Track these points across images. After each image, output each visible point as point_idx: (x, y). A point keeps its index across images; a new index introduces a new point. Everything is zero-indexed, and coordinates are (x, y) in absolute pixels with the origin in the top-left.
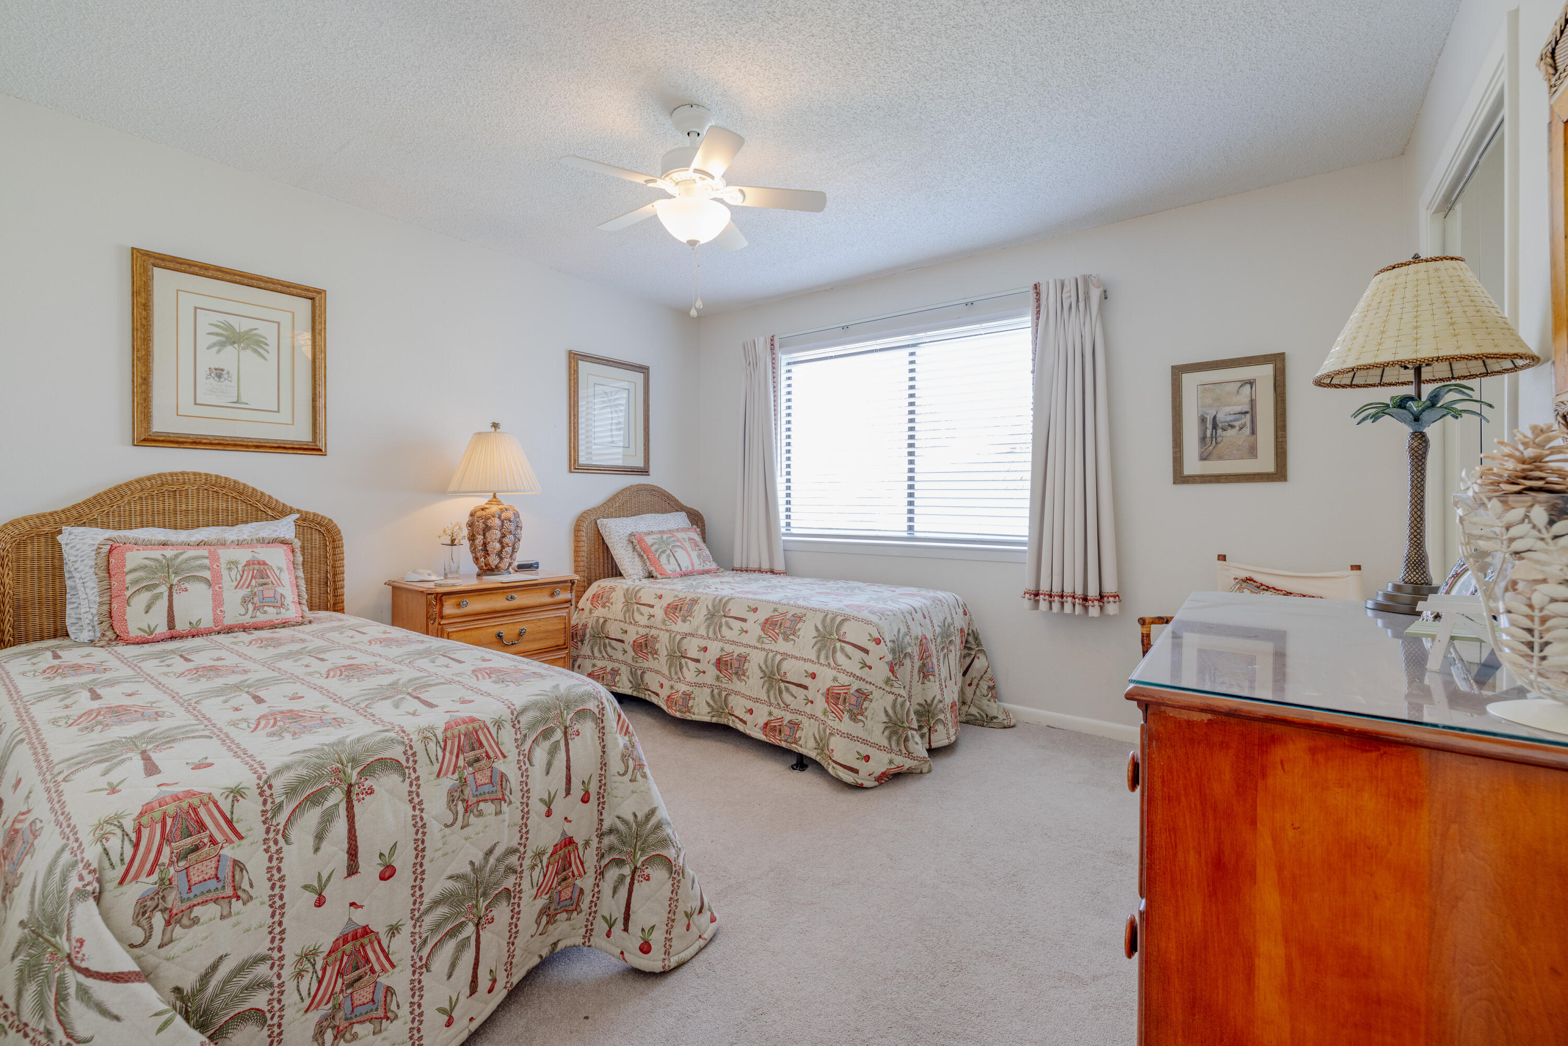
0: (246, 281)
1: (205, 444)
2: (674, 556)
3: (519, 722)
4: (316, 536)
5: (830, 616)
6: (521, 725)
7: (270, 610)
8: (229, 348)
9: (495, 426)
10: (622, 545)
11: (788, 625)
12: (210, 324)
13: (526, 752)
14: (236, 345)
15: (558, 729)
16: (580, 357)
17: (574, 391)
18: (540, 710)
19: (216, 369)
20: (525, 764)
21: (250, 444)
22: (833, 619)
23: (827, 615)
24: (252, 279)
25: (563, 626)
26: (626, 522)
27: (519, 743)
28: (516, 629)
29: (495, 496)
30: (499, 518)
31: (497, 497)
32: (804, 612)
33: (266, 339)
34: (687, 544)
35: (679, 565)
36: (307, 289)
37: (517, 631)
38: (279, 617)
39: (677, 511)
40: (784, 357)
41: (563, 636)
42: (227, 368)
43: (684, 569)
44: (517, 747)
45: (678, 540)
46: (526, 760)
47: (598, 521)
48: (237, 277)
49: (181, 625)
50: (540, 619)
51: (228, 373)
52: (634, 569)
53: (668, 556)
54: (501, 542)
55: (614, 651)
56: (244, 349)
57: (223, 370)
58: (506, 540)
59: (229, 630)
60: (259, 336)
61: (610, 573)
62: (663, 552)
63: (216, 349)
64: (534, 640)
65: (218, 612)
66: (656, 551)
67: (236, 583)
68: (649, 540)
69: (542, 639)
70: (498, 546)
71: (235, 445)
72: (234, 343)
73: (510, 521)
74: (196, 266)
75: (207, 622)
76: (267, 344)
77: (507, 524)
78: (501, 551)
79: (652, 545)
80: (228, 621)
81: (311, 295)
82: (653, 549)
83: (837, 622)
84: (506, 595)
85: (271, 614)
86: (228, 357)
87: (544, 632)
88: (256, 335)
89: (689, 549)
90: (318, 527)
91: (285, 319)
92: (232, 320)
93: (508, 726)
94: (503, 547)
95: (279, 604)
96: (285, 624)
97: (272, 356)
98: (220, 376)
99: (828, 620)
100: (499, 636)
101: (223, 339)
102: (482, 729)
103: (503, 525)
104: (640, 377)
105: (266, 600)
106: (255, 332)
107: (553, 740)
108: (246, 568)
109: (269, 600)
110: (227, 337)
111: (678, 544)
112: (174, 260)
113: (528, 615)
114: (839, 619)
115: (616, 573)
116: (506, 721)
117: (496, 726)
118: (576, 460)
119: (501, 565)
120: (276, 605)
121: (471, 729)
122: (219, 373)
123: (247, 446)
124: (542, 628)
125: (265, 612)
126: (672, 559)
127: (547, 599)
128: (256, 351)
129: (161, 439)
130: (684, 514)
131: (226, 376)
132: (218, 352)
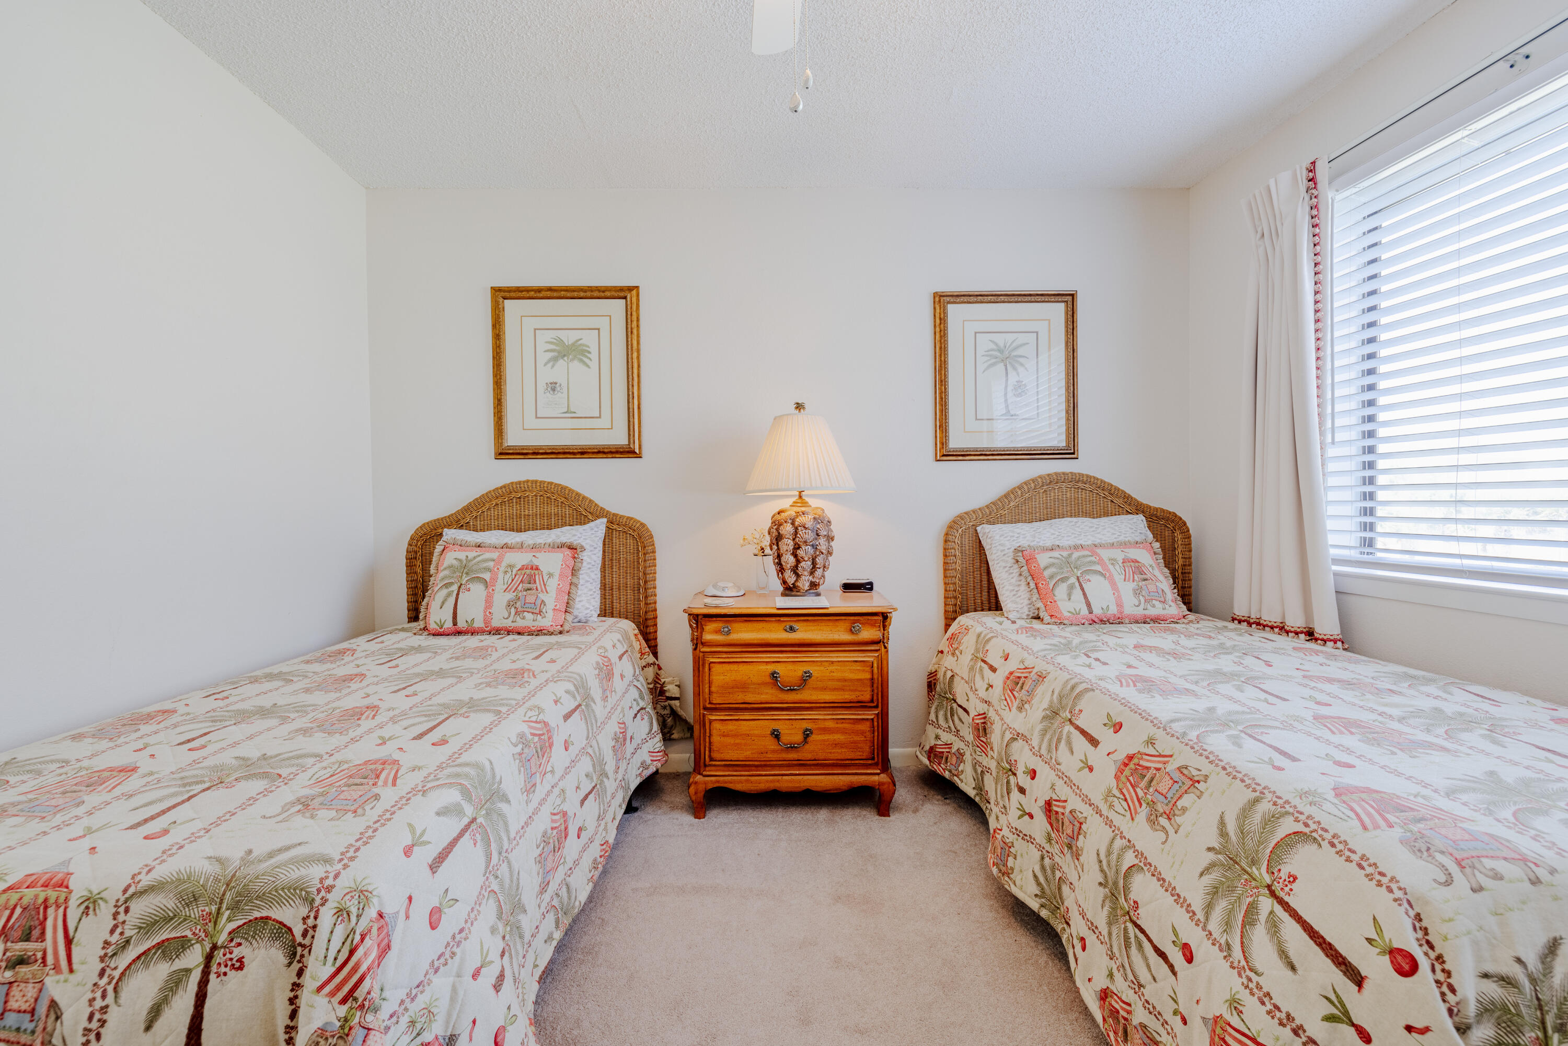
0: (569, 295)
1: (542, 454)
2: (1083, 589)
3: (127, 911)
4: (630, 541)
5: (1264, 807)
6: (127, 918)
7: (529, 616)
8: (561, 362)
9: (799, 406)
10: (1004, 564)
11: (1164, 785)
12: (546, 342)
13: (117, 974)
14: (566, 358)
15: (197, 947)
16: (948, 299)
17: (941, 348)
18: (180, 897)
19: (551, 383)
20: (104, 996)
21: (576, 451)
22: (1271, 820)
23: (1256, 801)
24: (574, 291)
25: (868, 676)
26: (1018, 531)
27: (110, 951)
28: (800, 670)
29: (800, 497)
30: (793, 524)
31: (804, 498)
32: (1206, 768)
33: (588, 347)
34: (1117, 573)
35: (1089, 605)
36: (621, 289)
37: (800, 673)
38: (535, 624)
39: (1128, 513)
40: (1339, 197)
41: (869, 689)
42: (559, 381)
43: (1097, 611)
44: (102, 959)
45: (1101, 562)
46: (110, 989)
47: (979, 529)
48: (562, 293)
49: (461, 624)
50: (832, 662)
51: (560, 385)
52: (1016, 603)
53: (1071, 587)
54: (795, 555)
55: (961, 724)
56: (572, 360)
57: (556, 383)
58: (800, 553)
59: (497, 631)
60: (584, 345)
61: (986, 602)
62: (1063, 580)
63: (551, 364)
64: (824, 689)
65: (487, 613)
66: (1051, 577)
67: (507, 586)
68: (1043, 559)
69: (835, 689)
70: (791, 560)
71: (565, 453)
72: (564, 356)
73: (806, 528)
74: (532, 290)
75: (479, 624)
76: (589, 352)
77: (801, 531)
78: (796, 566)
79: (1046, 568)
80: (496, 623)
81: (622, 294)
82: (1047, 573)
83: (1280, 834)
84: (783, 625)
85: (528, 620)
86: (559, 372)
87: (839, 680)
88: (581, 345)
89: (1118, 578)
90: (631, 532)
91: (603, 323)
92: (563, 335)
93: (105, 911)
94: (798, 561)
95: (537, 611)
96: (540, 632)
97: (594, 364)
98: (554, 390)
99: (1257, 818)
100: (774, 676)
101: (556, 354)
102: (58, 907)
103: (796, 533)
104: (1058, 310)
105: (527, 605)
106: (580, 342)
107: (179, 964)
108: (519, 572)
109: (530, 605)
110: (559, 352)
111: (1099, 568)
112: (519, 290)
113: (817, 655)
114: (1287, 826)
115: (995, 606)
116: (106, 901)
117: (83, 907)
118: (944, 443)
119: (799, 584)
120: (535, 611)
121: (40, 900)
122: (553, 387)
123: (574, 453)
124: (837, 675)
125: (524, 618)
126: (1077, 592)
127: (846, 637)
128: (581, 361)
129: (511, 451)
130: (1141, 517)
131: (559, 389)
132: (553, 367)
